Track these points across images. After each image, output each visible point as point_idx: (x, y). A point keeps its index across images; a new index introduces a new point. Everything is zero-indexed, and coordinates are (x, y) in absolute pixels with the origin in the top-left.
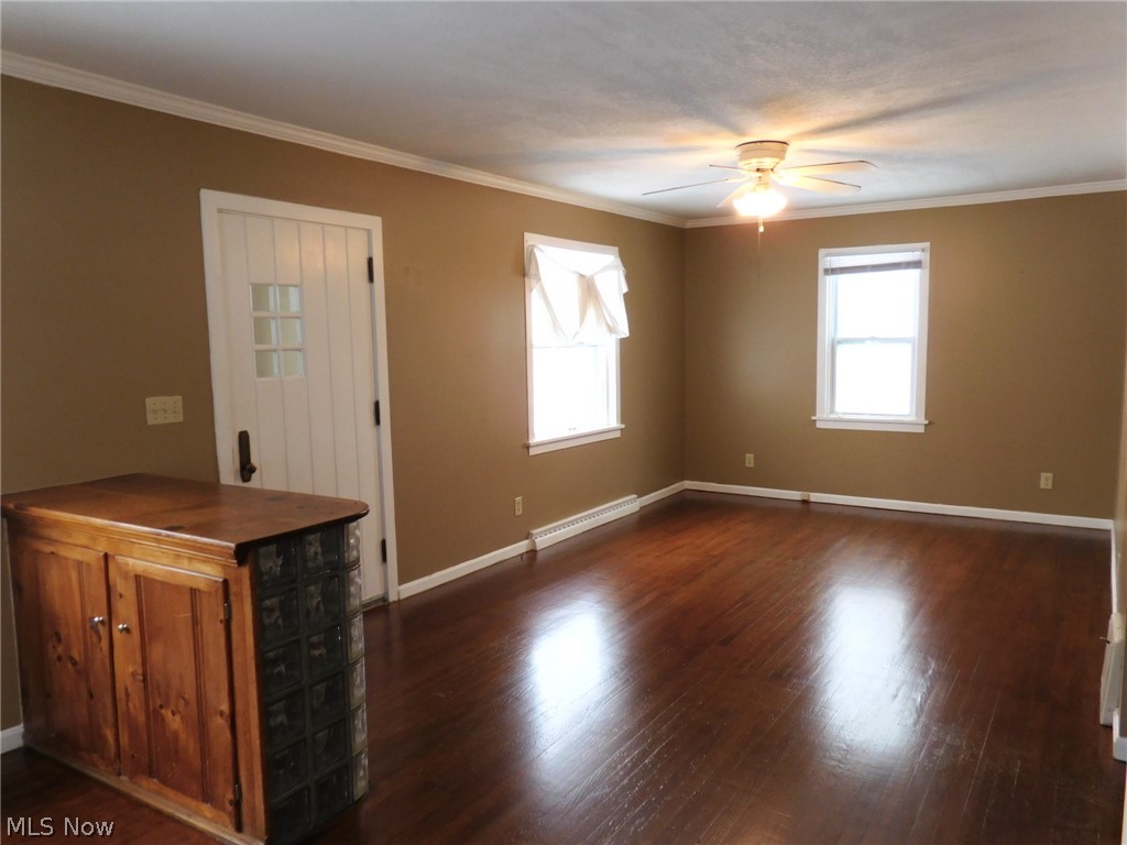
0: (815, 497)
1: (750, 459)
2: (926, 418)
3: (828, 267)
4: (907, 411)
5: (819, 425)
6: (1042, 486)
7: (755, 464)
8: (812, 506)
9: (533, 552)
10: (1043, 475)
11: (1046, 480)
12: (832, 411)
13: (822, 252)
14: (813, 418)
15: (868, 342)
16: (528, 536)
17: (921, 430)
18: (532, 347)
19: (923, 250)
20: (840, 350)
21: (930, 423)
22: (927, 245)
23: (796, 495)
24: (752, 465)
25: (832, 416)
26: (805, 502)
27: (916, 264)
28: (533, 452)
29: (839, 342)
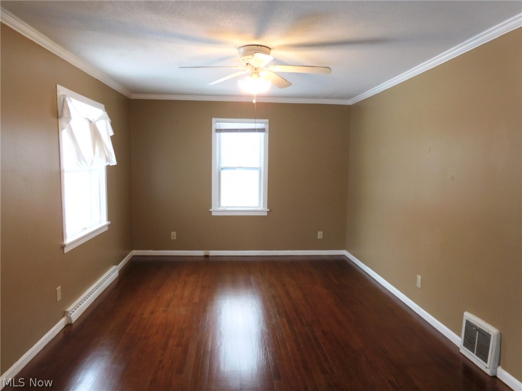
0: (212, 253)
1: (174, 235)
2: (268, 208)
3: (218, 128)
4: (257, 205)
5: (213, 214)
6: (319, 238)
7: (177, 238)
8: (210, 258)
9: (68, 326)
10: (319, 233)
11: (320, 235)
12: (219, 206)
13: (214, 120)
14: (210, 210)
15: (238, 169)
16: (65, 314)
17: (266, 214)
18: (64, 172)
19: (266, 123)
20: (223, 173)
21: (270, 210)
22: (267, 120)
23: (201, 253)
24: (175, 238)
25: (220, 209)
26: (207, 256)
27: (262, 130)
28: (66, 250)
29: (222, 169)
